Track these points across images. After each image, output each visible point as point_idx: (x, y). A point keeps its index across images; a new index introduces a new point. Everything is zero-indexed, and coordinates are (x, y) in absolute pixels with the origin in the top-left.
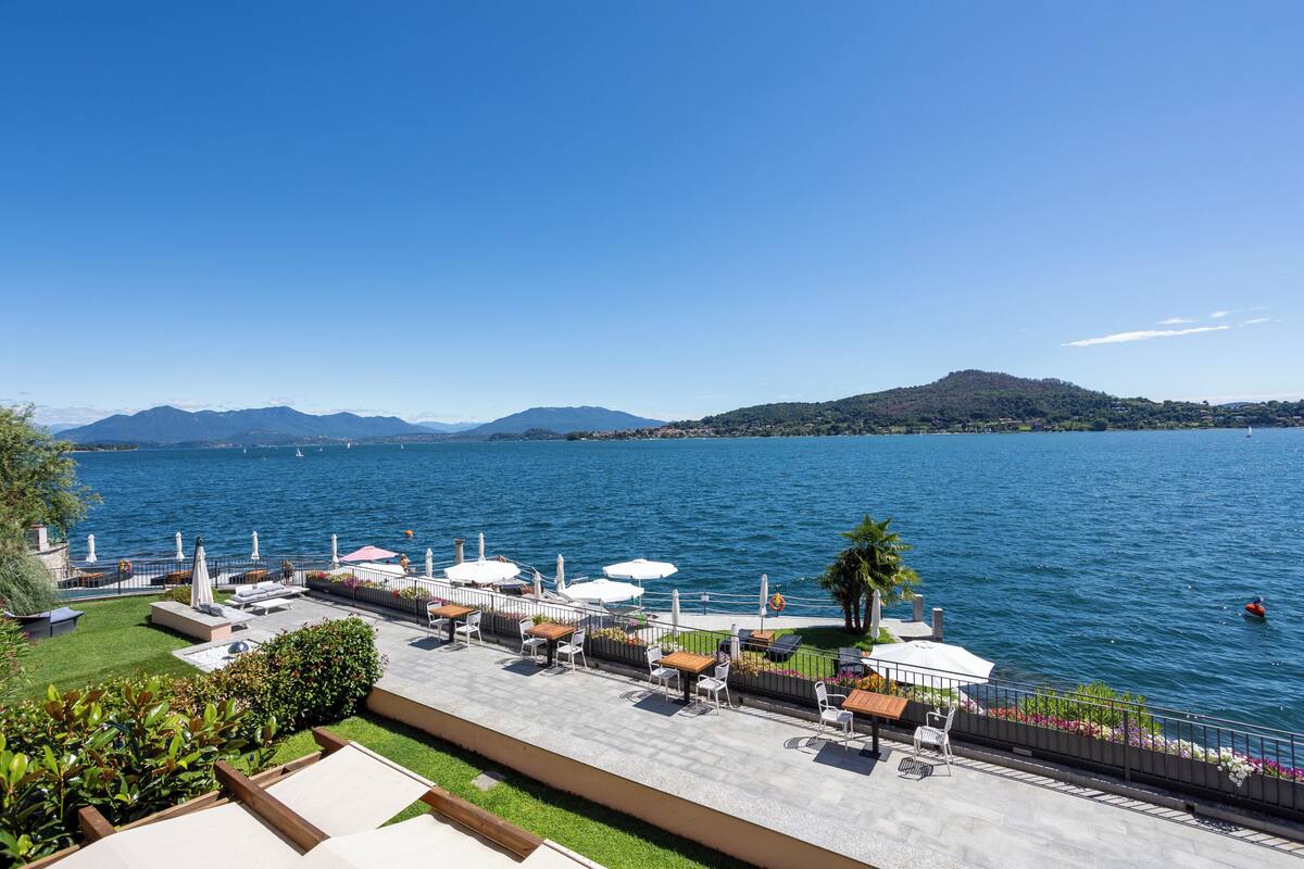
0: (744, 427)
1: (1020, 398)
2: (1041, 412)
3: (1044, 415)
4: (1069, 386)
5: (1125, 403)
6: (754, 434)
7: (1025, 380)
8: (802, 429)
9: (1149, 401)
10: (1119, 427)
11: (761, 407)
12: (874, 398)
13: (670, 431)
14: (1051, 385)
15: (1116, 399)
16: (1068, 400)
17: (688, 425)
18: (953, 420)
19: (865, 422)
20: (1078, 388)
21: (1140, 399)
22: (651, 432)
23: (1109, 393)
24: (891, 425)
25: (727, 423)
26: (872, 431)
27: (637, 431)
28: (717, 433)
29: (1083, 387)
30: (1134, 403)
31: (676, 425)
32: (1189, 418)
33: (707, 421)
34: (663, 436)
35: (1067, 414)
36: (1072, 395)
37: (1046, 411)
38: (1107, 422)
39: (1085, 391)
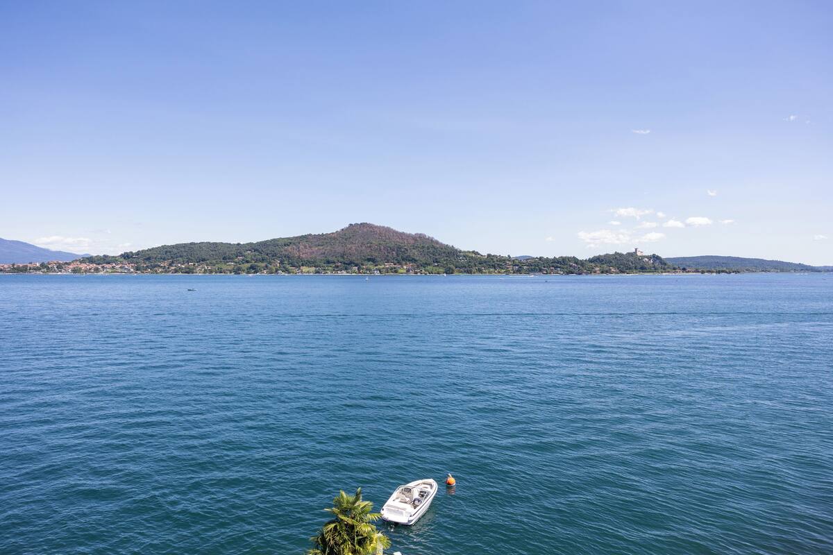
0: (166, 264)
1: (399, 248)
2: (413, 259)
3: (414, 260)
4: (432, 240)
5: (466, 255)
6: (176, 271)
7: (403, 233)
8: (224, 267)
9: (479, 254)
10: (461, 272)
11: (184, 246)
12: (289, 242)
13: (83, 266)
14: (420, 238)
15: (460, 252)
16: (431, 250)
17: (106, 260)
18: (351, 263)
19: (282, 263)
20: (437, 242)
21: (473, 252)
22: (60, 267)
23: (456, 247)
24: (303, 265)
25: (149, 259)
26: (286, 271)
27: (43, 265)
28: (137, 269)
29: (440, 241)
30: (470, 255)
31: (91, 260)
32: (500, 266)
33: (127, 256)
34: (75, 271)
35: (430, 261)
36: (433, 247)
37: (417, 258)
38: (454, 268)
39: (441, 244)
